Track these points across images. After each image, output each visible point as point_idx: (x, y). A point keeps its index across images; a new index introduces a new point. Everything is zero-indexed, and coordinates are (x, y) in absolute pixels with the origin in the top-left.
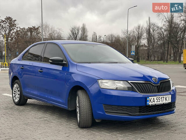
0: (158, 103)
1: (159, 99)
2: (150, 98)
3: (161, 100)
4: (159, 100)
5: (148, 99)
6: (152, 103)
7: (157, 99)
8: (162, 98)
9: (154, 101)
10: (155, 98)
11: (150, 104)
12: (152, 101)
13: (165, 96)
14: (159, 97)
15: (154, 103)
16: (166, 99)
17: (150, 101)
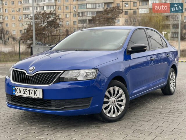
0: (25, 95)
1: (26, 91)
2: (15, 87)
3: (28, 92)
4: (26, 93)
5: (13, 89)
6: (18, 94)
7: (23, 91)
8: (29, 90)
9: (20, 92)
10: (22, 89)
11: (16, 94)
12: (18, 91)
13: (33, 89)
14: (26, 88)
15: (20, 94)
16: (35, 93)
17: (16, 91)
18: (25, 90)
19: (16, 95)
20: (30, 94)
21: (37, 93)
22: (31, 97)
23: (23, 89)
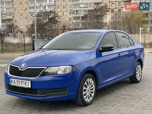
0: (18, 85)
2: (11, 79)
4: (19, 83)
5: (10, 80)
6: (13, 84)
7: (17, 82)
8: (21, 81)
9: (15, 83)
12: (13, 82)
13: (24, 81)
16: (25, 84)
17: (12, 82)
18: (18, 81)
19: (12, 85)
20: (22, 84)
21: (27, 84)
22: (23, 87)
23: (17, 81)
